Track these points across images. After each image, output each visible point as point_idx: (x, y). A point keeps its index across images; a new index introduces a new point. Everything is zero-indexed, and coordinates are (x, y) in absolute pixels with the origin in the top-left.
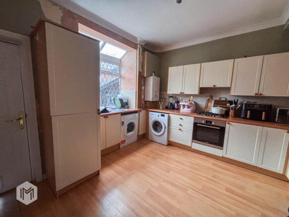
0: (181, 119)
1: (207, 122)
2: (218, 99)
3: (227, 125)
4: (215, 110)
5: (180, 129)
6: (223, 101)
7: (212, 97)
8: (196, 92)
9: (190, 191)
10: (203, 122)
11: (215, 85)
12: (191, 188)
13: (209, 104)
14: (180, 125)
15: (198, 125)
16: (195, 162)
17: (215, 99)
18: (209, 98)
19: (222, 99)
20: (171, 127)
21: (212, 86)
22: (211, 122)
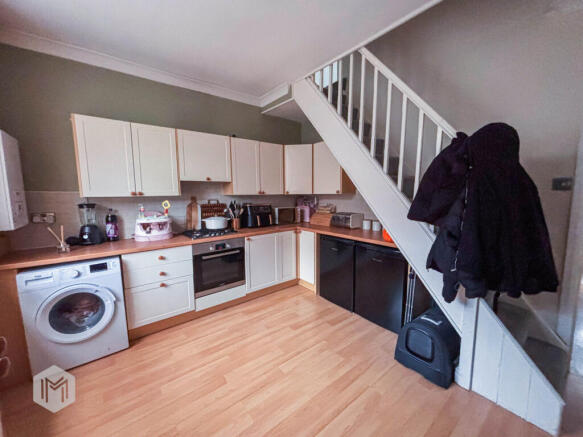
0: (162, 258)
1: (217, 247)
2: (206, 202)
3: (246, 242)
4: (213, 223)
5: (163, 285)
6: (214, 206)
7: (194, 199)
8: (175, 191)
9: (285, 368)
10: (211, 249)
11: (210, 177)
12: (279, 364)
13: (194, 214)
14: (163, 274)
15: (204, 258)
16: (226, 330)
17: (201, 202)
18: (190, 202)
19: (212, 202)
20: (133, 291)
21: (205, 180)
22: (224, 246)
